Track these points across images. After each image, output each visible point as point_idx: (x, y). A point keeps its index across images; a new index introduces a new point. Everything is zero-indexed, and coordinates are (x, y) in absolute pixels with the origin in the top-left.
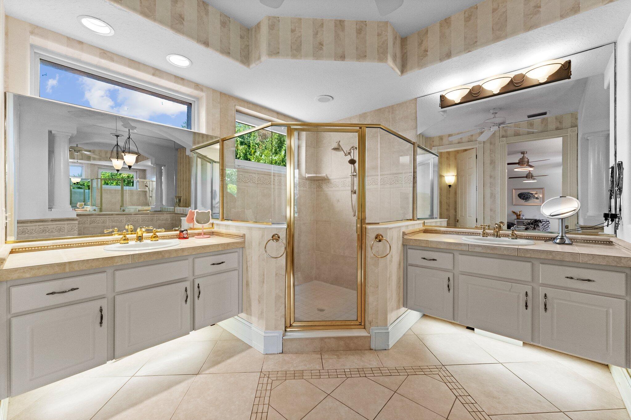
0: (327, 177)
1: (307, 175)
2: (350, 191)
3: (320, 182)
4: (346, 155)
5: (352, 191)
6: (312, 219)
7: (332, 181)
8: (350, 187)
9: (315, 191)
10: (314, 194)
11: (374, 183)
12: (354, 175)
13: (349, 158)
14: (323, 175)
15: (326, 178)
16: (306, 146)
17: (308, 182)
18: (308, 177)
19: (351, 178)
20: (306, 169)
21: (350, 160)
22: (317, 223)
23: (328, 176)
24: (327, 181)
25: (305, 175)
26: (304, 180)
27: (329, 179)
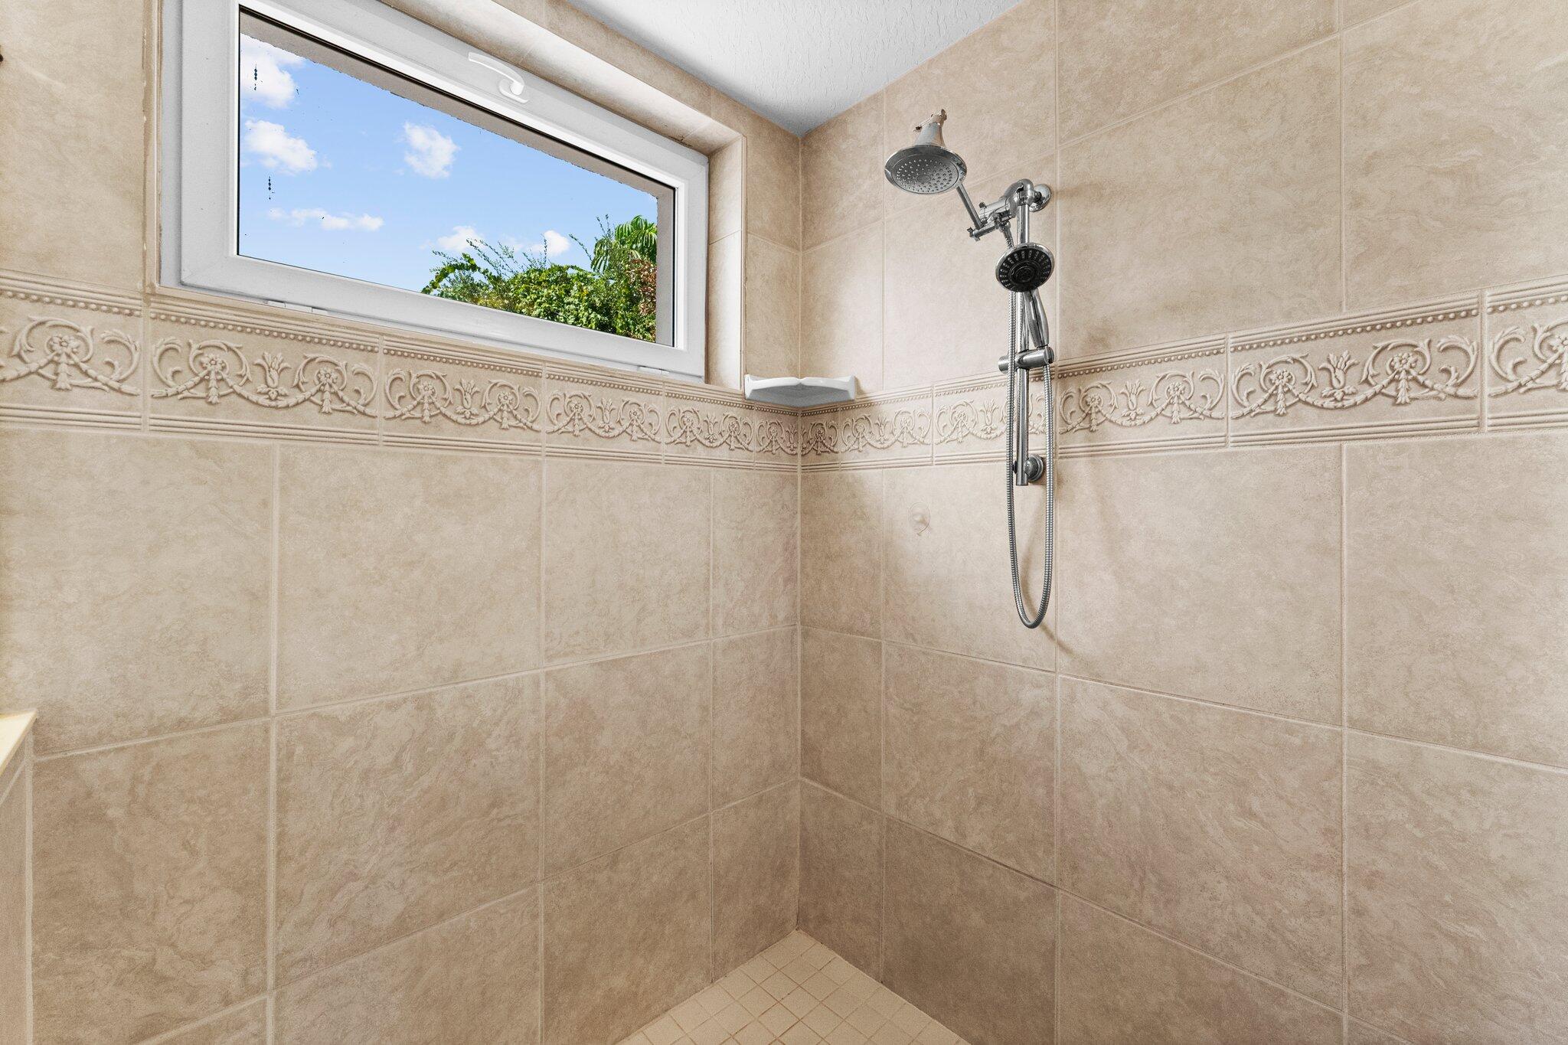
0: (859, 391)
1: (753, 384)
2: (1003, 468)
3: (825, 419)
4: (979, 230)
5: (1014, 468)
6: (781, 616)
7: (887, 411)
8: (1005, 439)
9: (799, 468)
10: (795, 485)
11: (1178, 412)
12: (1026, 366)
13: (997, 248)
14: (840, 380)
15: (852, 395)
16: (747, 232)
17: (756, 420)
18: (755, 391)
19: (1007, 389)
20: (746, 350)
21: (1006, 261)
22: (806, 635)
23: (864, 386)
24: (863, 413)
25: (742, 384)
26: (732, 412)
27: (868, 404)
